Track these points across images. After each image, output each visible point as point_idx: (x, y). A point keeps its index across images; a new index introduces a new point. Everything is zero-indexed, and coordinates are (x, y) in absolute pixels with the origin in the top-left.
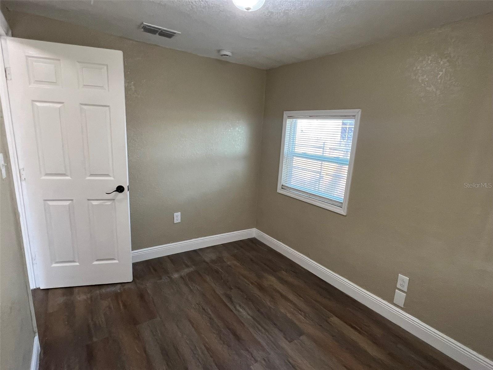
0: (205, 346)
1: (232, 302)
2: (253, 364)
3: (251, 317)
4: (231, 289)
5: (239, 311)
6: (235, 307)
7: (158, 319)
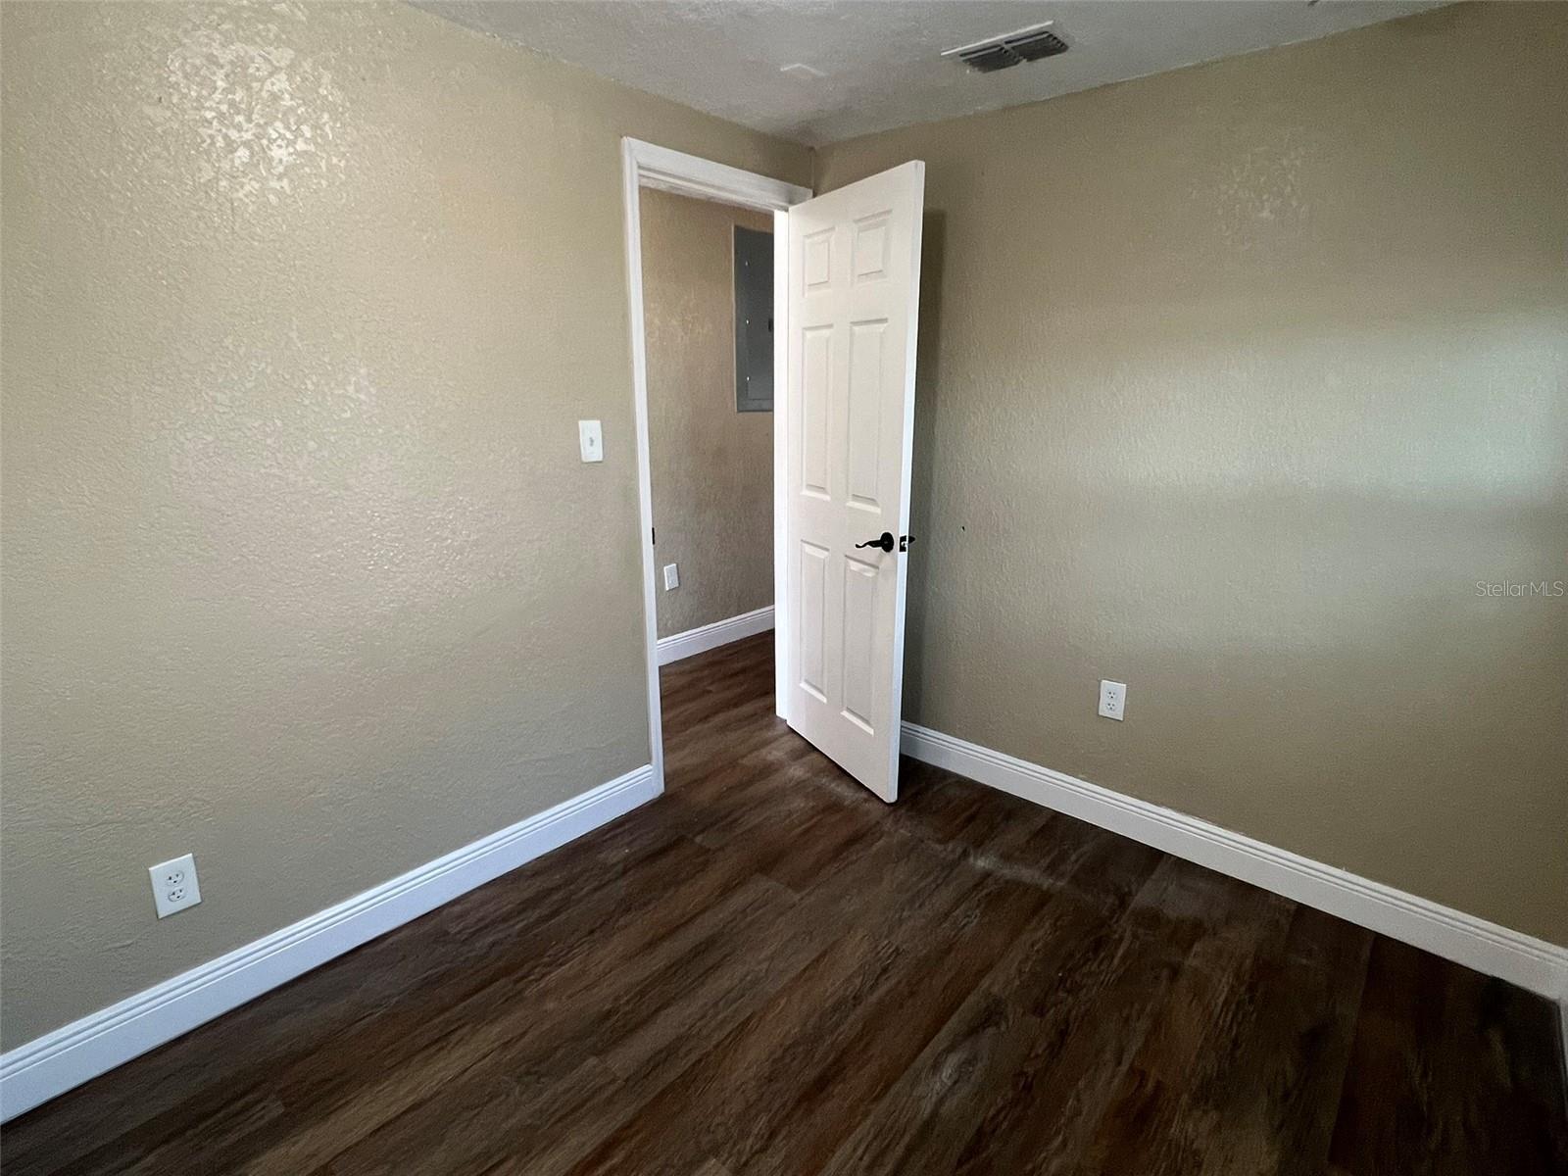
0: (749, 1019)
1: (973, 1031)
2: (724, 1164)
3: (935, 1113)
4: (1039, 1009)
5: (936, 1067)
6: (951, 1049)
7: (797, 897)
